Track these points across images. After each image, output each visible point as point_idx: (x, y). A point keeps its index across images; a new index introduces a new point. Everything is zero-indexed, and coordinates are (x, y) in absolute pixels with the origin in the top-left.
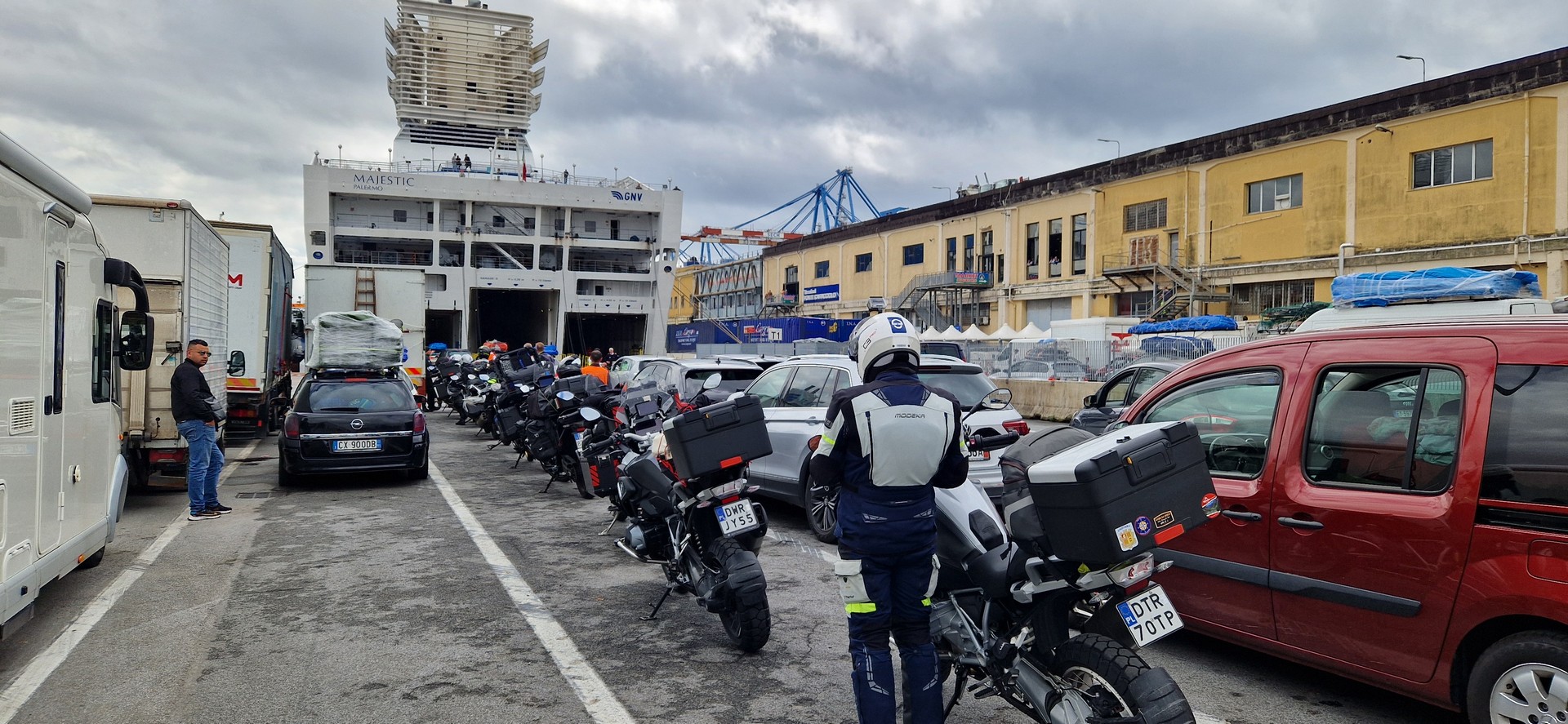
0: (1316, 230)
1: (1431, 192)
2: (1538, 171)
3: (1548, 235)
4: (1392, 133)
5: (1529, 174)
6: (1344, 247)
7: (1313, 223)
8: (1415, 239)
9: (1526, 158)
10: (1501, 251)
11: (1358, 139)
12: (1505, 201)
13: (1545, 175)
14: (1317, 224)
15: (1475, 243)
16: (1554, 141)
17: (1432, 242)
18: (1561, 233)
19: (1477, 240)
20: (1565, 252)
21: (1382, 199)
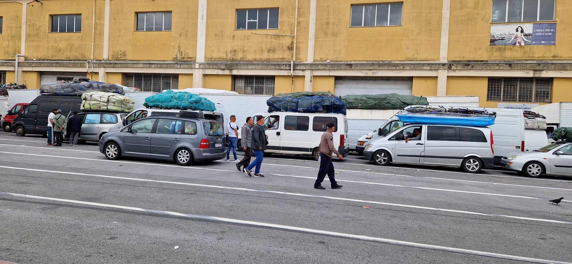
0: (8, 46)
1: (57, 35)
2: (98, 32)
3: (101, 61)
4: (42, 4)
5: (94, 32)
6: (18, 56)
7: (7, 43)
8: (50, 56)
9: (94, 25)
10: (82, 66)
11: (28, 4)
12: (86, 43)
13: (100, 34)
14: (9, 43)
15: (74, 61)
16: (104, 20)
17: (57, 58)
18: (105, 60)
19: (75, 59)
20: (105, 68)
21: (37, 35)
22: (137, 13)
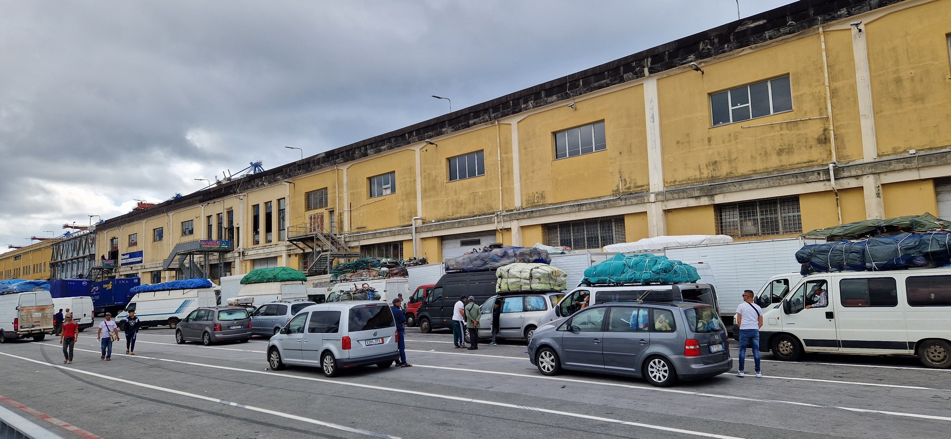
0: (403, 208)
1: (458, 184)
2: (505, 170)
3: (512, 211)
4: (437, 145)
5: (501, 171)
6: (415, 219)
7: (401, 204)
8: (451, 214)
9: (499, 162)
10: (490, 222)
11: (420, 149)
12: (492, 189)
13: (509, 173)
14: (403, 204)
15: (479, 216)
16: (512, 152)
17: (459, 215)
18: (518, 209)
19: (480, 214)
20: (519, 220)
21: (434, 188)
22: (555, 134)
